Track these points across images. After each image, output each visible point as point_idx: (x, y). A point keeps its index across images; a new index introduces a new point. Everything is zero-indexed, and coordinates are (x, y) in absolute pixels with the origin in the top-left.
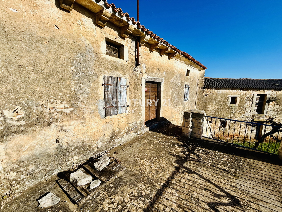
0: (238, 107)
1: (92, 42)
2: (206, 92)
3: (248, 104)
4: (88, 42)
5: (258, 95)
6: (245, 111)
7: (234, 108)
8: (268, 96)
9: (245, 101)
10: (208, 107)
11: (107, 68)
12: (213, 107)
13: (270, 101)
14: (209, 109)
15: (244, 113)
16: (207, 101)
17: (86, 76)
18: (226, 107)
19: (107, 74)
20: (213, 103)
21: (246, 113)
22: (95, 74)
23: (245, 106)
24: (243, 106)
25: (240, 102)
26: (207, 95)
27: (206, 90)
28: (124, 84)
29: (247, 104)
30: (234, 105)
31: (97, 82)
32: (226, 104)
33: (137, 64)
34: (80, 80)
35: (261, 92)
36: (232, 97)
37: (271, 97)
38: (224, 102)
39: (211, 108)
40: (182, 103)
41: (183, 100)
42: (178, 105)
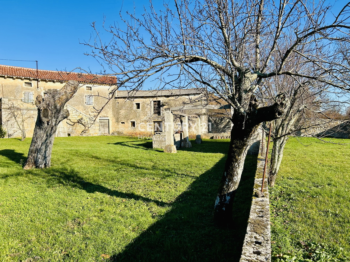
0: (142, 111)
1: (20, 84)
2: (117, 101)
3: (149, 108)
4: (19, 84)
5: (154, 102)
6: (147, 113)
7: (138, 112)
8: (161, 102)
9: (146, 106)
10: (120, 111)
11: (25, 90)
12: (124, 112)
13: (163, 105)
14: (121, 113)
15: (147, 115)
16: (119, 107)
17: (18, 92)
18: (133, 111)
19: (25, 91)
20: (123, 109)
21: (148, 115)
22: (21, 91)
23: (146, 110)
24: (145, 110)
25: (143, 107)
26: (118, 103)
27: (118, 99)
28: (32, 94)
29: (147, 108)
30: (138, 110)
31: (22, 93)
32: (132, 109)
33: (38, 88)
34: (17, 93)
35: (155, 99)
36: (136, 104)
37: (163, 102)
38: (131, 108)
39: (122, 112)
40: (82, 105)
41: (84, 104)
42: (76, 106)
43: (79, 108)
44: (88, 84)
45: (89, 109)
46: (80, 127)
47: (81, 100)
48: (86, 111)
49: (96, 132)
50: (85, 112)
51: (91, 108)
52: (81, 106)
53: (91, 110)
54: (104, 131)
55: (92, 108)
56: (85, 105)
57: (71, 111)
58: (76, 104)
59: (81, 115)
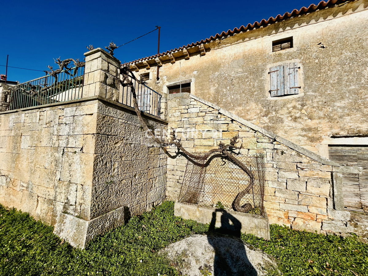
28: (148, 93)
40: (257, 101)
41: (264, 96)
42: (240, 105)
43: (248, 110)
44: (277, 29)
45: (285, 110)
46: (229, 175)
47: (254, 87)
48: (271, 119)
49: (313, 210)
50: (267, 121)
51: (289, 106)
52: (253, 105)
53: (290, 113)
54: (359, 195)
55: (294, 107)
56: (270, 98)
57: (201, 114)
58: (237, 99)
59: (234, 126)
